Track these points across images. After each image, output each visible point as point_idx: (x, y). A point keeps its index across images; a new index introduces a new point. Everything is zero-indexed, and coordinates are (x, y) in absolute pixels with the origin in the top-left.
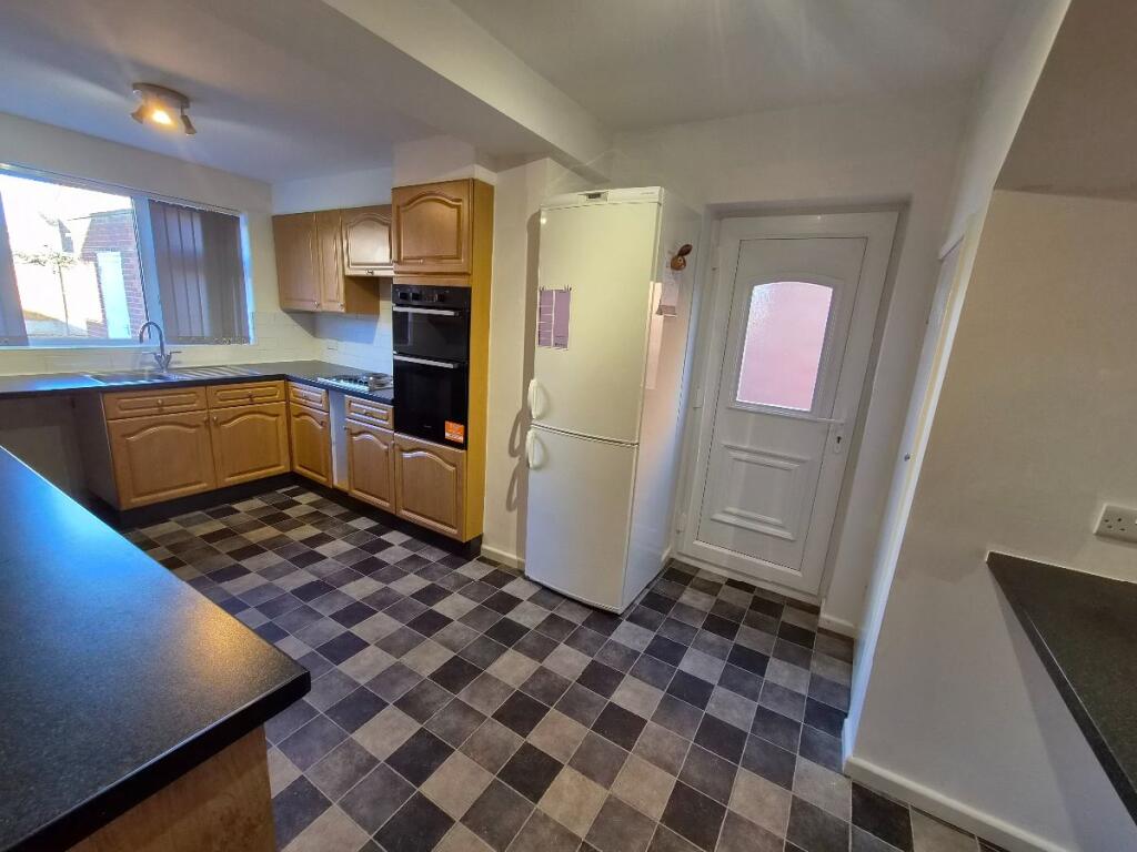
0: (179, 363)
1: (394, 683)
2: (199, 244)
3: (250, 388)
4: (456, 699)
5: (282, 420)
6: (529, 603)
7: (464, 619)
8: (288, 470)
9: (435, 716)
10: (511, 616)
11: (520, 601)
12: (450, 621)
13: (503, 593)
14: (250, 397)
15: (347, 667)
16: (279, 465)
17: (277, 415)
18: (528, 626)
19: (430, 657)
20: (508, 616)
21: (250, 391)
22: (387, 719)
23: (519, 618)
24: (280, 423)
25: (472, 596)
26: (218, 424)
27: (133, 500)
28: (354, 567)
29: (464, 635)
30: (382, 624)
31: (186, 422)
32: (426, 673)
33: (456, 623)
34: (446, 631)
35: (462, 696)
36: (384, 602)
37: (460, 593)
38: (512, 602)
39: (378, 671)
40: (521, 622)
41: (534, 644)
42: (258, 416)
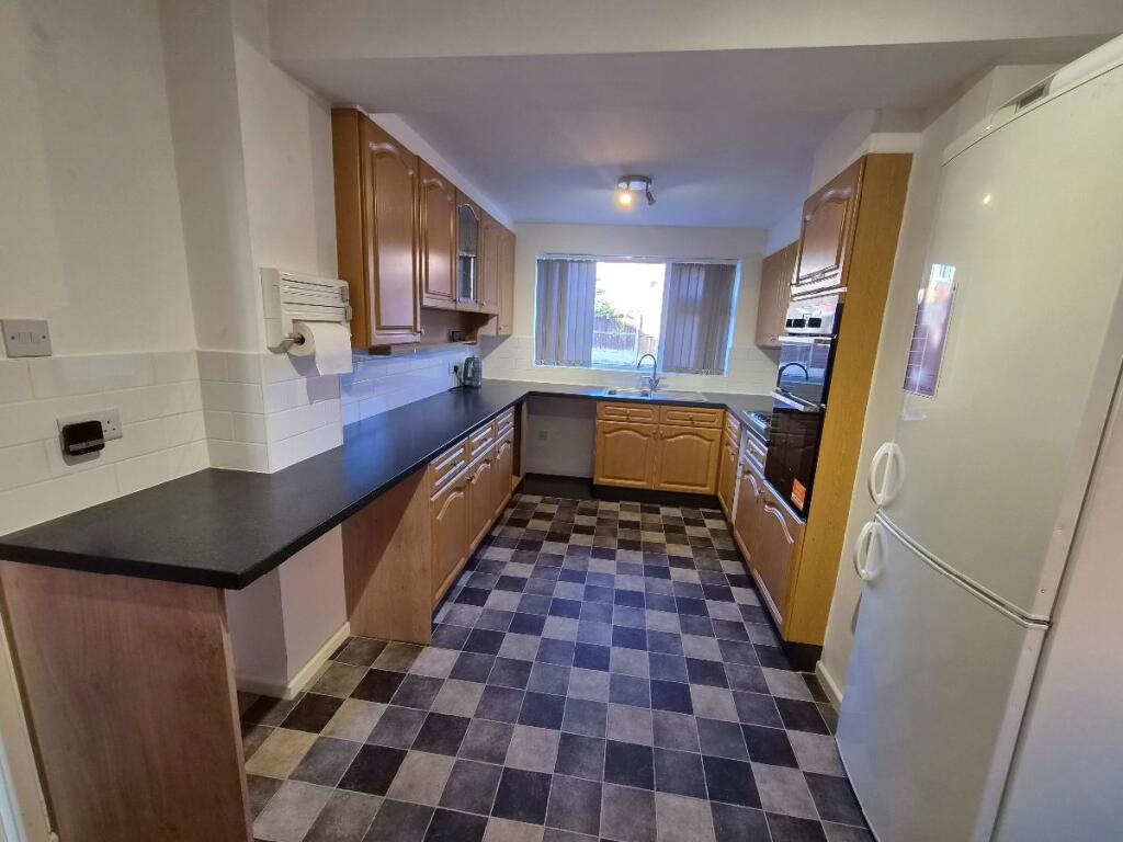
0: (666, 386)
1: (582, 718)
2: (700, 292)
3: (692, 413)
4: (600, 785)
5: (715, 445)
6: (802, 779)
7: (705, 724)
8: (713, 493)
9: (569, 779)
10: (760, 770)
11: (793, 763)
12: (690, 711)
13: (784, 735)
14: (691, 419)
15: (576, 675)
16: (704, 486)
17: (711, 441)
18: (763, 800)
19: (631, 727)
20: (754, 766)
21: (691, 415)
22: (546, 739)
23: (765, 782)
24: (713, 447)
25: (743, 708)
26: (663, 438)
27: (601, 479)
28: (679, 600)
29: (685, 737)
30: (636, 664)
31: (643, 431)
32: (613, 735)
33: (692, 720)
34: (674, 717)
35: (608, 788)
36: (661, 646)
37: (735, 694)
38: (782, 755)
39: (587, 697)
40: (761, 787)
41: (741, 827)
42: (695, 438)
